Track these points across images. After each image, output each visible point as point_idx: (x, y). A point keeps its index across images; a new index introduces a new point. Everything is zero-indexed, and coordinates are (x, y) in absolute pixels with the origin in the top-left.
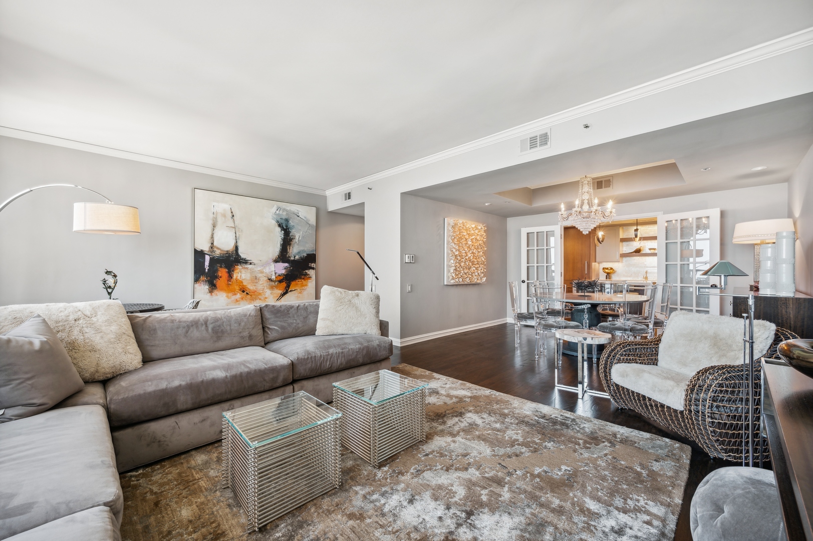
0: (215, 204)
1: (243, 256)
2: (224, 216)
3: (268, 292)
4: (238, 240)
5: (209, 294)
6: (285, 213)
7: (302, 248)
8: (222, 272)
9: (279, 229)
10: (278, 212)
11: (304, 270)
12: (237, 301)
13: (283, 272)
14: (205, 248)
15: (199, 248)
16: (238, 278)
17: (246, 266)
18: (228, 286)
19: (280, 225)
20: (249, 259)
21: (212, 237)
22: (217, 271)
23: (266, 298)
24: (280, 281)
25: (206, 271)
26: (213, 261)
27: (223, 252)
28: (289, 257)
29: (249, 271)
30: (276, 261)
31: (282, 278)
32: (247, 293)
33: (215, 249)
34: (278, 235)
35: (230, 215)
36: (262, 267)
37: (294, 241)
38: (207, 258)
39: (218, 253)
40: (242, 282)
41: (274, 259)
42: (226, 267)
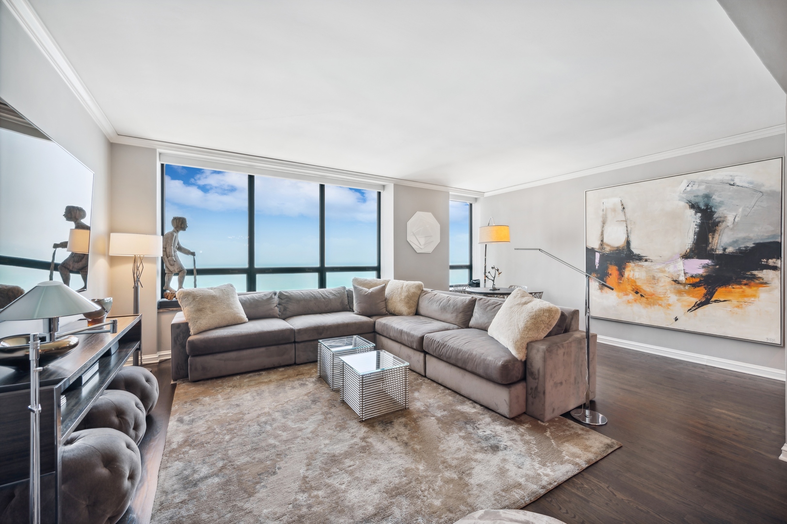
0: (604, 200)
1: (636, 250)
2: (614, 210)
3: (673, 298)
4: (629, 235)
5: (600, 291)
6: (703, 187)
7: (741, 235)
8: (613, 270)
9: (693, 212)
10: (689, 189)
11: (749, 271)
12: (629, 302)
13: (701, 271)
14: (595, 245)
15: (590, 246)
16: (630, 277)
17: (640, 263)
18: (619, 285)
19: (694, 206)
20: (644, 255)
21: (602, 234)
22: (607, 268)
23: (669, 305)
24: (694, 285)
25: (597, 267)
26: (603, 256)
27: (613, 249)
28: (712, 250)
29: (644, 269)
30: (686, 256)
31: (698, 280)
32: (642, 296)
33: (605, 246)
34: (692, 220)
35: (621, 208)
36: (663, 265)
37: (722, 226)
38: (598, 255)
39: (607, 250)
40: (635, 282)
41: (683, 253)
42: (616, 265)
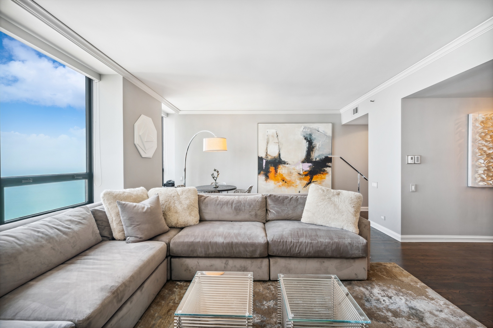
0: (268, 130)
1: (283, 159)
2: (273, 136)
3: (298, 182)
4: (280, 150)
5: (265, 181)
6: (309, 130)
7: (321, 153)
8: (272, 169)
9: (305, 141)
10: (304, 130)
11: (323, 168)
12: (280, 186)
13: (308, 169)
14: (263, 155)
15: (260, 156)
16: (280, 172)
17: (285, 165)
18: (275, 177)
19: (306, 139)
20: (287, 161)
21: (267, 149)
22: (269, 168)
23: (297, 185)
24: (306, 175)
25: (264, 168)
26: (267, 162)
27: (272, 158)
28: (312, 159)
29: (287, 168)
30: (303, 162)
31: (307, 173)
32: (285, 182)
33: (268, 156)
34: (305, 145)
35: (276, 135)
36: (294, 166)
37: (314, 149)
38: (264, 161)
39: (269, 158)
40: (283, 175)
41: (302, 160)
42: (274, 166)
